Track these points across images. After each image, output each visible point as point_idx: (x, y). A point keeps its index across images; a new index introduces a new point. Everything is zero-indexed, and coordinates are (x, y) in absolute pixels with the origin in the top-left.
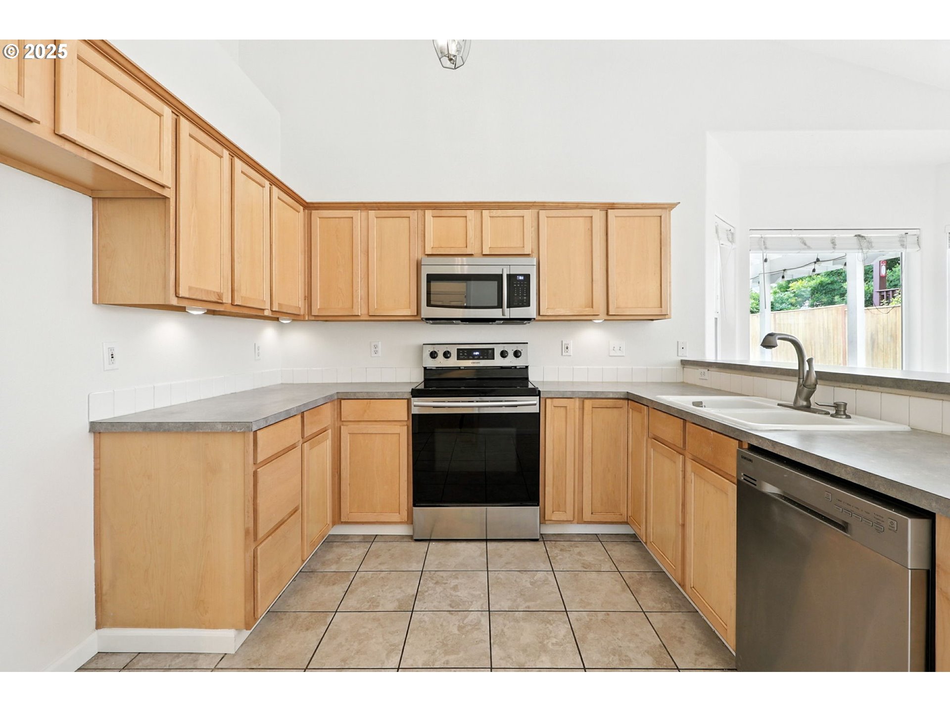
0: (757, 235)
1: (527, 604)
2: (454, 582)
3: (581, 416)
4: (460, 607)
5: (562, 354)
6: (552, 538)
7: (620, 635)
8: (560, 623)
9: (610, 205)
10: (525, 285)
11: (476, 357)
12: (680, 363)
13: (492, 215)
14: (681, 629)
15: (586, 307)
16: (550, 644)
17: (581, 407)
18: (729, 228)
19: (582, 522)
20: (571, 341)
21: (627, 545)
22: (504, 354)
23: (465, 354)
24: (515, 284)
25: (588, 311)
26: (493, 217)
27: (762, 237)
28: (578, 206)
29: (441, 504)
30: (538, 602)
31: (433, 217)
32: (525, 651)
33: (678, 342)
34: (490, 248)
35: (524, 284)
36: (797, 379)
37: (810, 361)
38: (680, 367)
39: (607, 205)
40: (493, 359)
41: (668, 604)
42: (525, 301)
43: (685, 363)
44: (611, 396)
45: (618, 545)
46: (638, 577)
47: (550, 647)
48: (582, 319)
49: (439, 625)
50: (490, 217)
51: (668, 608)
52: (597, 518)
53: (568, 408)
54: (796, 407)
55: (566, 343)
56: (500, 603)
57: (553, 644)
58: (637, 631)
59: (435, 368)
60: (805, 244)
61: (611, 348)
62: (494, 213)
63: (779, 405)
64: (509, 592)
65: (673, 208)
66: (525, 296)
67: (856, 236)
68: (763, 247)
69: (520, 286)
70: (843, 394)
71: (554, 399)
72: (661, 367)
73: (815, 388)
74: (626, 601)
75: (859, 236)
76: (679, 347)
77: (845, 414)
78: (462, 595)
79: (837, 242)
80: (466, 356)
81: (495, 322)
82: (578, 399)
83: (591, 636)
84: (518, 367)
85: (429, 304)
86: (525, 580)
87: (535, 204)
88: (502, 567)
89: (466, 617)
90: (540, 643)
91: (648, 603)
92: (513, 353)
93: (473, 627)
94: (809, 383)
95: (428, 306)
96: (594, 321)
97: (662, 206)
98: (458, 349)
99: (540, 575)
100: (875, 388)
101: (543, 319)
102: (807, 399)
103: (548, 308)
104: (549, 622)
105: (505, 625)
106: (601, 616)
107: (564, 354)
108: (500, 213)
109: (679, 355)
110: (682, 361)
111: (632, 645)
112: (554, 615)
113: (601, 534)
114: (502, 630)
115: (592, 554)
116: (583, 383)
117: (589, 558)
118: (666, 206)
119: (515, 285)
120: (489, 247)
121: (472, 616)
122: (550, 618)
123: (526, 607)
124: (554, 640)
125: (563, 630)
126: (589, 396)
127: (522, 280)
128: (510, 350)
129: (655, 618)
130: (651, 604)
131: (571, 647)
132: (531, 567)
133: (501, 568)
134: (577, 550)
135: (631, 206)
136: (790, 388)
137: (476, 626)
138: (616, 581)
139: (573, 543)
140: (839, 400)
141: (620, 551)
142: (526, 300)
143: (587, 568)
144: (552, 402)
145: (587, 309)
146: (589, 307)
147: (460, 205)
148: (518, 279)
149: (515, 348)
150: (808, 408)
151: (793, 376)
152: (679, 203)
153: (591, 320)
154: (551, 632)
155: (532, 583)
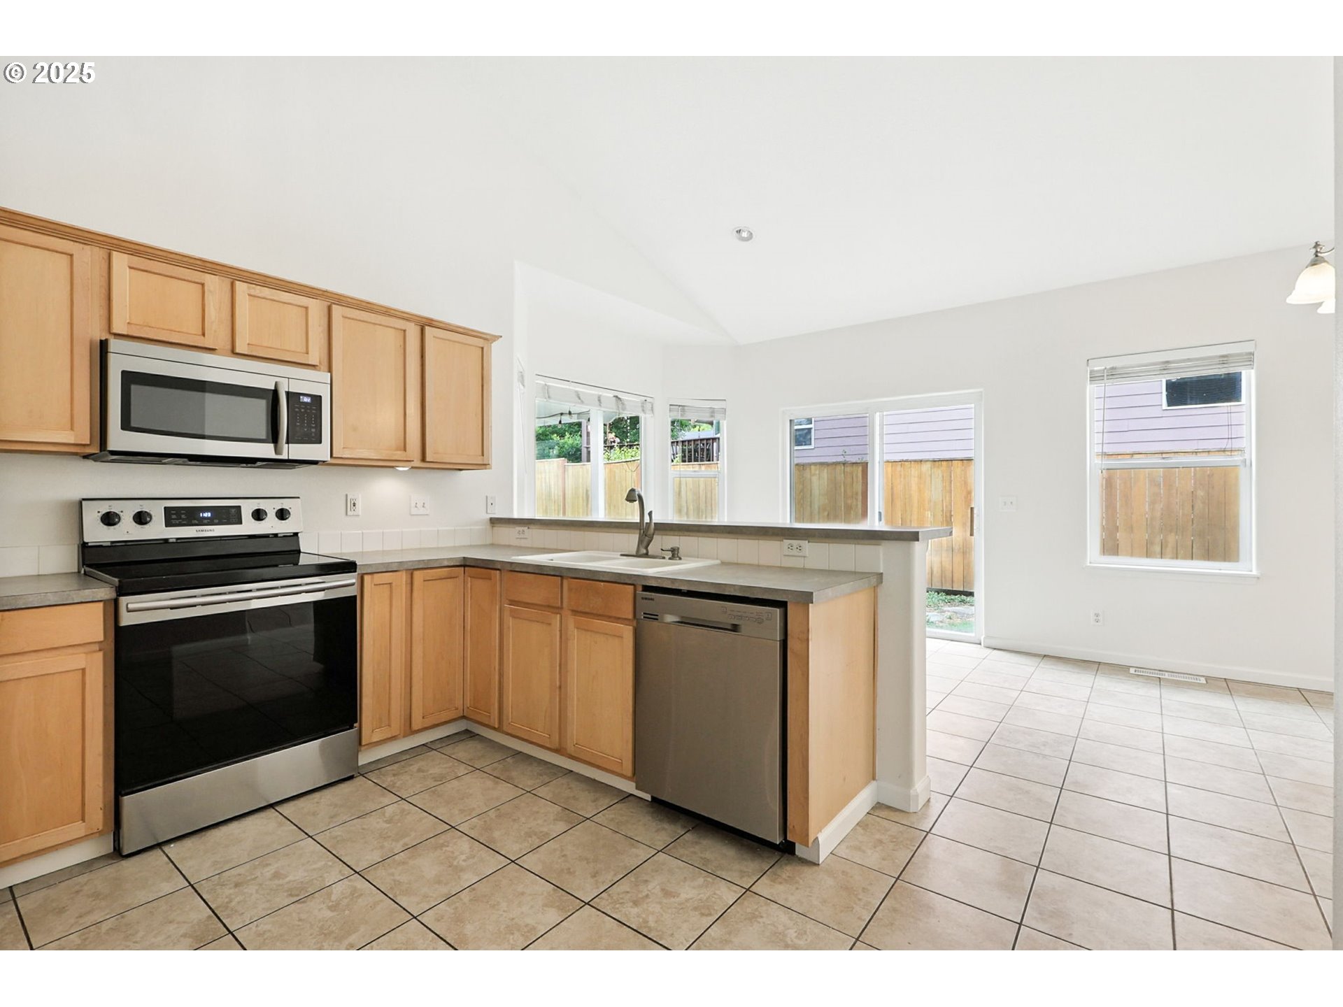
0: (541, 381)
1: (401, 843)
2: (269, 871)
3: (409, 594)
4: (310, 889)
5: (347, 514)
6: (373, 767)
7: (523, 820)
8: (455, 840)
9: (429, 321)
10: (314, 411)
11: (206, 521)
12: (489, 522)
13: (253, 292)
14: (569, 790)
15: (397, 450)
16: (461, 862)
17: (409, 581)
18: (522, 370)
19: (412, 732)
20: (360, 496)
21: (467, 743)
22: (258, 515)
23: (183, 516)
24: (297, 408)
25: (399, 455)
26: (255, 296)
27: (546, 385)
28: (387, 312)
29: (178, 776)
30: (413, 834)
31: (130, 268)
32: (439, 882)
33: (487, 497)
34: (249, 344)
35: (311, 409)
36: (638, 531)
37: (650, 514)
38: (488, 526)
39: (424, 320)
40: (241, 523)
41: (545, 776)
42: (313, 435)
43: (494, 522)
44: (446, 563)
45: (457, 746)
46: (501, 766)
47: (464, 864)
48: (384, 465)
49: (297, 923)
50: (249, 295)
51: (547, 780)
52: (428, 723)
53: (394, 585)
54: (638, 555)
55: (353, 497)
56: (364, 857)
57: (464, 861)
58: (535, 809)
59: (109, 544)
60: (580, 399)
61: (413, 505)
62: (258, 291)
63: (622, 555)
64: (366, 842)
65: (495, 341)
66: (313, 428)
67: (614, 396)
68: (547, 395)
69: (305, 411)
70: (672, 541)
71: (376, 575)
72: (469, 528)
73: (653, 537)
74: (504, 791)
75: (616, 397)
76: (488, 503)
77: (678, 557)
78: (297, 878)
79: (602, 400)
80: (183, 520)
81: (255, 463)
82: (404, 572)
83: (497, 834)
84: (279, 535)
85: (126, 425)
86: (375, 823)
87: (325, 293)
88: (329, 823)
89: (329, 895)
90: (450, 866)
91: (528, 783)
92: (274, 514)
93: (351, 897)
94: (649, 533)
95: (123, 428)
96: (397, 468)
97: (485, 336)
98: (165, 508)
99: (389, 810)
100: (694, 534)
101: (336, 463)
102: (646, 548)
103: (344, 448)
104: (442, 845)
105: (393, 874)
106: (492, 814)
107: (349, 513)
108: (266, 292)
109: (489, 512)
110: (491, 519)
111: (540, 822)
112: (443, 836)
113: (431, 742)
114: (394, 881)
115: (436, 765)
116: (376, 553)
117: (436, 771)
118: (488, 337)
119: (297, 410)
120: (248, 342)
121: (338, 890)
122: (441, 841)
123: (403, 846)
124: (463, 857)
125: (465, 844)
126: (421, 566)
127: (307, 403)
128: (271, 507)
129: (542, 792)
130: (530, 782)
131: (485, 853)
132: (370, 806)
133: (329, 825)
134: (415, 768)
135: (451, 327)
136: (632, 540)
137: (354, 894)
138: (482, 778)
139: (402, 763)
140: (675, 545)
141: (464, 751)
142: (315, 433)
143: (441, 779)
144: (372, 579)
145: (399, 452)
146: (400, 450)
147: (192, 261)
148: (301, 401)
149: (279, 505)
150: (646, 555)
151: (634, 529)
152: (501, 337)
153: (392, 467)
154: (453, 852)
155: (388, 822)
